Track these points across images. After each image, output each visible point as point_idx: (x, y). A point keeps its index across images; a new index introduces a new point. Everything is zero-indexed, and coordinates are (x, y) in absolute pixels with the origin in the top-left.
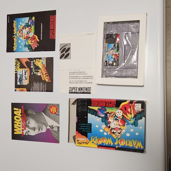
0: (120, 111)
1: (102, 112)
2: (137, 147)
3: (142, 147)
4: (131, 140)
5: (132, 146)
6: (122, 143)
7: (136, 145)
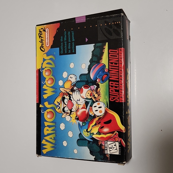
0: (103, 112)
1: (98, 73)
2: (44, 142)
3: (44, 151)
4: (54, 132)
5: (46, 134)
6: (49, 116)
7: (47, 141)
